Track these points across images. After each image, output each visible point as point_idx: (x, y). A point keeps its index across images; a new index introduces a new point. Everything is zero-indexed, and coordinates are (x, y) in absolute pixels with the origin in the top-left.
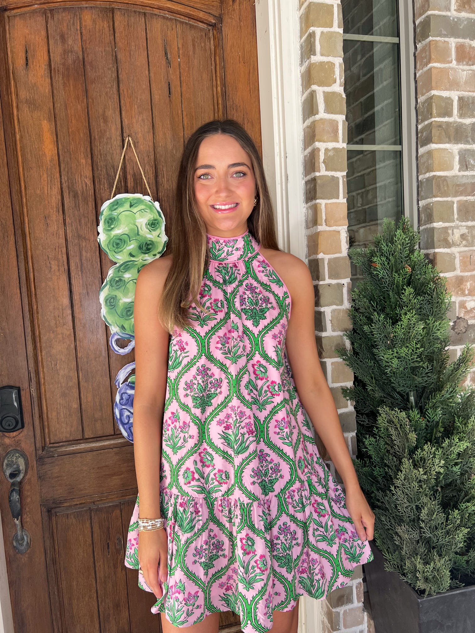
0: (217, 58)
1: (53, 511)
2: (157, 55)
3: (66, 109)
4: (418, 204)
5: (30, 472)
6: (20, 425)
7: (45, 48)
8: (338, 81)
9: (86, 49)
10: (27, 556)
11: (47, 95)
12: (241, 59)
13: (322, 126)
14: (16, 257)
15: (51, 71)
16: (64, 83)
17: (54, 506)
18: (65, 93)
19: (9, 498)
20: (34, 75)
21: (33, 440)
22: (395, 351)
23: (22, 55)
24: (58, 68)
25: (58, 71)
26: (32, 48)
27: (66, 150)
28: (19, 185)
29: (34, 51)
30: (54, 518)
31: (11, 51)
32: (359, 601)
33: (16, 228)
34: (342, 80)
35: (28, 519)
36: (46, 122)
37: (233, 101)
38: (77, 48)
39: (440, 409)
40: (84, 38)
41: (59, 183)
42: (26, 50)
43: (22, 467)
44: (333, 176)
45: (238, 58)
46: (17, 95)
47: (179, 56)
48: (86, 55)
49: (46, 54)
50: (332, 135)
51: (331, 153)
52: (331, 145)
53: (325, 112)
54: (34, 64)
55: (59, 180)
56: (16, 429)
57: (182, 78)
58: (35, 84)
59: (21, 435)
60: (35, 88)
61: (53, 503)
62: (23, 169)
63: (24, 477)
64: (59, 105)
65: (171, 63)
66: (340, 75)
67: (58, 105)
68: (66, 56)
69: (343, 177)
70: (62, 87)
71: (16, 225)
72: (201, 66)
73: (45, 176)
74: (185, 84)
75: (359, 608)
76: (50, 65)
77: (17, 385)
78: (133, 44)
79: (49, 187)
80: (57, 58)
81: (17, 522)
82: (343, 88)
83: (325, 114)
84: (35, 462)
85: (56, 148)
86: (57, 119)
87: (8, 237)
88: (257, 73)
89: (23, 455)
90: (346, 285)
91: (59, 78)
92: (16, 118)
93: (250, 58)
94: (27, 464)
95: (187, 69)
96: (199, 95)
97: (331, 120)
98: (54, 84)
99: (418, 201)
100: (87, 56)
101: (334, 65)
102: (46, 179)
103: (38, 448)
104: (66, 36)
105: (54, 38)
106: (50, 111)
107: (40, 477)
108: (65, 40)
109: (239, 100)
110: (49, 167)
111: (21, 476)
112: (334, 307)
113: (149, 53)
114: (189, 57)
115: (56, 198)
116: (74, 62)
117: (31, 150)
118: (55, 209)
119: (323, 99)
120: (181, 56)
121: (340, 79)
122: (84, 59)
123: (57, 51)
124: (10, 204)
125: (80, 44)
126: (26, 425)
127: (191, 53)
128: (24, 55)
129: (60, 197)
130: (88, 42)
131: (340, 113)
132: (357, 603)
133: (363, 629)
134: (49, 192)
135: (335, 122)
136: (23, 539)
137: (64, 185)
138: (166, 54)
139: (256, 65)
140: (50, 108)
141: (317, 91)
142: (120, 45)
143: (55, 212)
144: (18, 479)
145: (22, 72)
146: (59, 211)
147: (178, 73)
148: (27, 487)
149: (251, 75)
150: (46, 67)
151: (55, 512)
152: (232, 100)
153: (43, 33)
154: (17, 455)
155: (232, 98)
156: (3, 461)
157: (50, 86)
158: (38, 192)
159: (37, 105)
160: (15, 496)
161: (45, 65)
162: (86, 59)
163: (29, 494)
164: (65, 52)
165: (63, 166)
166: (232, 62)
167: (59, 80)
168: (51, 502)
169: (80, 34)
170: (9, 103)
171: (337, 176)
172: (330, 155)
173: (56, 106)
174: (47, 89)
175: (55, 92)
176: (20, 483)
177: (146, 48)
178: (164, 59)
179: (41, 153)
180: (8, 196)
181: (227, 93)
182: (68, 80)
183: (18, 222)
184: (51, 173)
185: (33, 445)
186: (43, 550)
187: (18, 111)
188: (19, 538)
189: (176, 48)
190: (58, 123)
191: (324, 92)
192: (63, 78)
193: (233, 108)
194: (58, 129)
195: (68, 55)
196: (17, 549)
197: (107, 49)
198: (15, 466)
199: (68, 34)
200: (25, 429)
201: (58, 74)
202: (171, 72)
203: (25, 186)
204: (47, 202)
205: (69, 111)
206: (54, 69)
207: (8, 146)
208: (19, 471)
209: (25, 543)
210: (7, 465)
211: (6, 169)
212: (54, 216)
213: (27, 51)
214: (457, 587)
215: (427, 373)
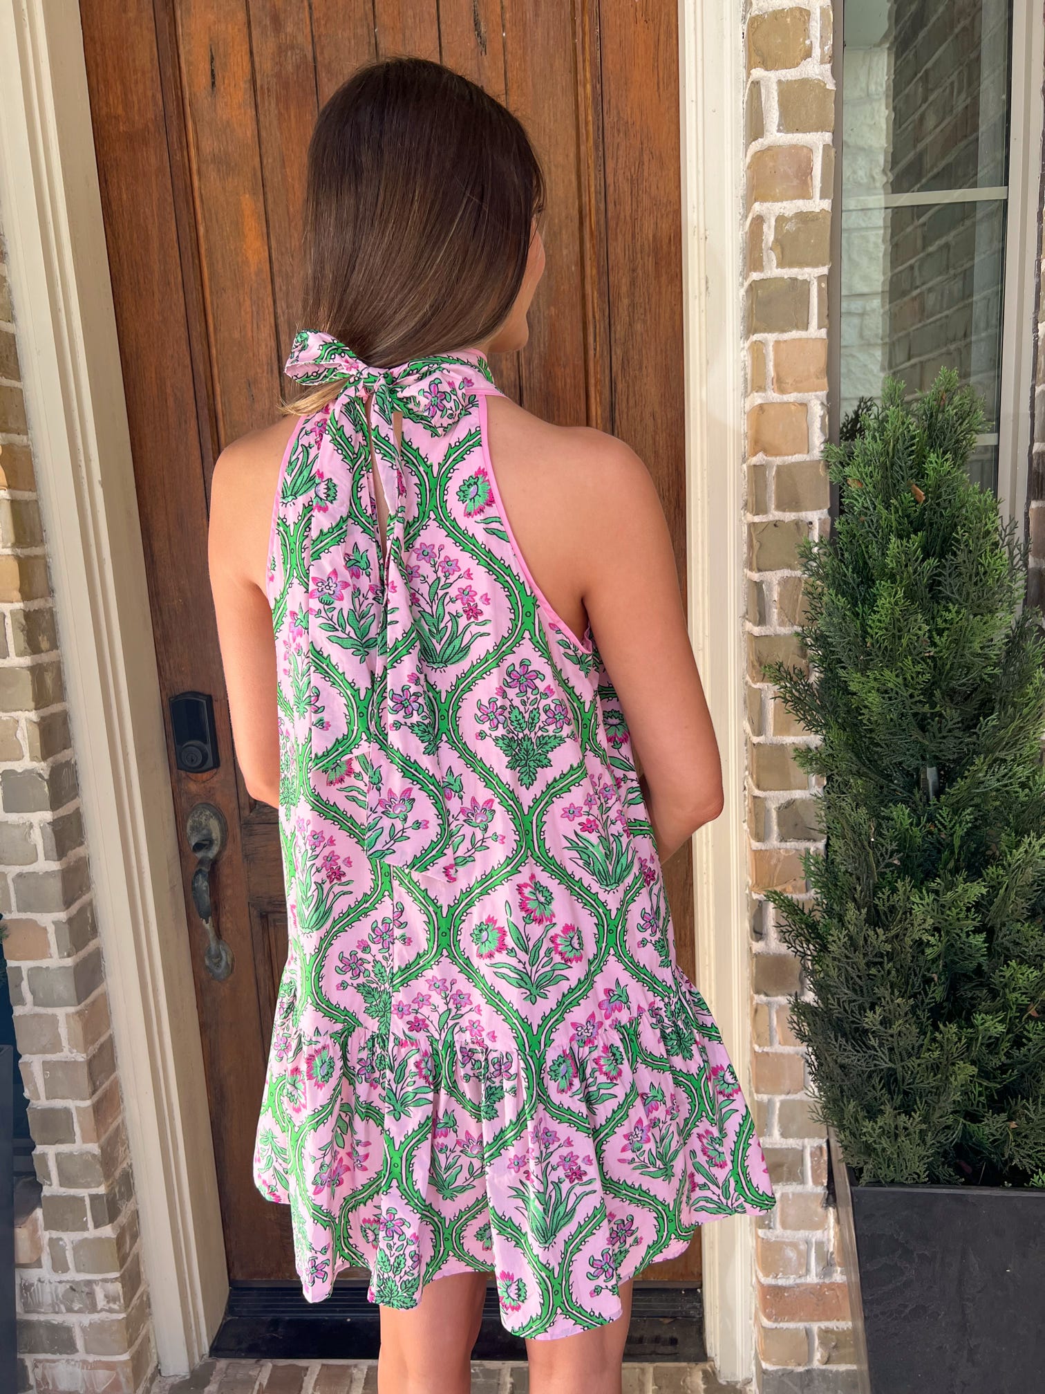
0: (587, 18)
1: (271, 918)
2: (459, 30)
3: (283, 166)
4: (1036, 330)
5: (230, 846)
6: (210, 762)
7: (246, 47)
8: (817, 52)
9: (320, 37)
10: (228, 985)
11: (250, 141)
12: (639, 14)
13: (771, 164)
14: (199, 461)
15: (255, 91)
16: (280, 113)
17: (270, 908)
18: (281, 134)
19: (193, 883)
20: (226, 104)
21: (234, 790)
22: (872, 676)
23: (204, 67)
24: (268, 83)
25: (269, 91)
26: (221, 50)
27: (283, 250)
28: (203, 324)
29: (225, 56)
30: (271, 930)
31: (187, 61)
32: (816, 1182)
33: (199, 404)
34: (826, 48)
35: (229, 925)
36: (247, 196)
37: (619, 113)
38: (303, 39)
39: (968, 811)
40: (315, 16)
41: (272, 316)
42: (212, 56)
43: (216, 834)
44: (794, 280)
45: (632, 10)
46: (198, 149)
47: (504, 26)
48: (318, 51)
49: (247, 58)
50: (795, 182)
51: (792, 227)
52: (789, 207)
53: (779, 131)
54: (226, 81)
55: (272, 310)
56: (205, 767)
57: (509, 75)
58: (228, 122)
59: (215, 779)
60: (228, 131)
61: (269, 903)
62: (211, 292)
63: (220, 853)
64: (270, 160)
65: (487, 43)
66: (821, 37)
67: (268, 161)
68: (283, 58)
69: (820, 278)
70: (275, 123)
71: (198, 400)
72: (551, 42)
73: (248, 303)
74: (515, 86)
75: (817, 1195)
76: (253, 81)
77: (207, 692)
78: (410, 13)
79: (255, 326)
80: (266, 65)
81: (208, 926)
82: (828, 66)
83: (780, 135)
84: (238, 830)
85: (266, 248)
86: (267, 189)
87: (186, 422)
88: (675, 42)
89: (218, 814)
90: (816, 525)
91: (270, 104)
92: (197, 194)
93: (660, 7)
94: (224, 831)
95: (520, 52)
96: (546, 108)
97: (794, 146)
98: (262, 118)
99: (1036, 323)
100: (322, 53)
101: (808, 13)
102: (249, 310)
103: (242, 805)
104: (282, 16)
105: (260, 23)
106: (255, 174)
107: (246, 856)
108: (280, 24)
109: (632, 108)
110: (255, 285)
111: (215, 850)
112: (786, 573)
113: (443, 27)
114: (525, 24)
115: (267, 346)
116: (298, 67)
117: (223, 256)
118: (265, 368)
119: (776, 99)
120: (508, 25)
121: (822, 48)
122: (315, 58)
123: (266, 48)
124: (188, 361)
125: (309, 28)
126: (222, 763)
127: (529, 15)
128: (208, 67)
129: (273, 344)
130: (323, 22)
131: (820, 128)
132: (814, 1187)
133: (825, 1239)
134: (255, 334)
135: (805, 150)
136: (219, 956)
137: (281, 320)
138: (477, 24)
139: (674, 21)
140: (254, 169)
141: (762, 82)
142: (384, 19)
143: (265, 374)
144: (212, 853)
145: (206, 101)
146: (272, 371)
147: (501, 64)
148: (225, 871)
149: (661, 47)
150: (248, 85)
151: (274, 921)
152: (615, 112)
153: (241, 16)
154: (208, 813)
155: (617, 107)
156: (187, 821)
157: (254, 123)
158: (237, 335)
159: (233, 164)
160: (200, 883)
161: (245, 82)
162: (319, 58)
163: (229, 882)
164: (281, 50)
165: (278, 281)
166: (618, 23)
167: (270, 107)
168: (266, 900)
169: (307, 9)
170: (184, 165)
171: (806, 277)
172: (787, 230)
173: (265, 162)
174: (250, 131)
175: (263, 134)
176: (214, 863)
177: (436, 18)
178: (473, 35)
179: (240, 260)
180: (184, 346)
181: (604, 94)
182: (287, 109)
183: (203, 394)
184: (258, 297)
185: (234, 799)
186: (253, 980)
187: (200, 180)
188: (213, 953)
189: (499, 10)
190: (269, 196)
191: (780, 82)
192: (277, 105)
193: (619, 131)
194: (270, 206)
195: (286, 56)
196: (211, 971)
197: (359, 31)
198: (205, 832)
199: (285, 11)
200: (221, 770)
201: (269, 96)
202: (486, 64)
203: (214, 325)
204: (251, 354)
205: (288, 170)
206: (262, 87)
207: (183, 249)
208: (211, 842)
209: (223, 964)
210: (193, 828)
211: (181, 293)
212: (264, 381)
213: (212, 58)
214: (949, 1182)
215: (950, 731)
